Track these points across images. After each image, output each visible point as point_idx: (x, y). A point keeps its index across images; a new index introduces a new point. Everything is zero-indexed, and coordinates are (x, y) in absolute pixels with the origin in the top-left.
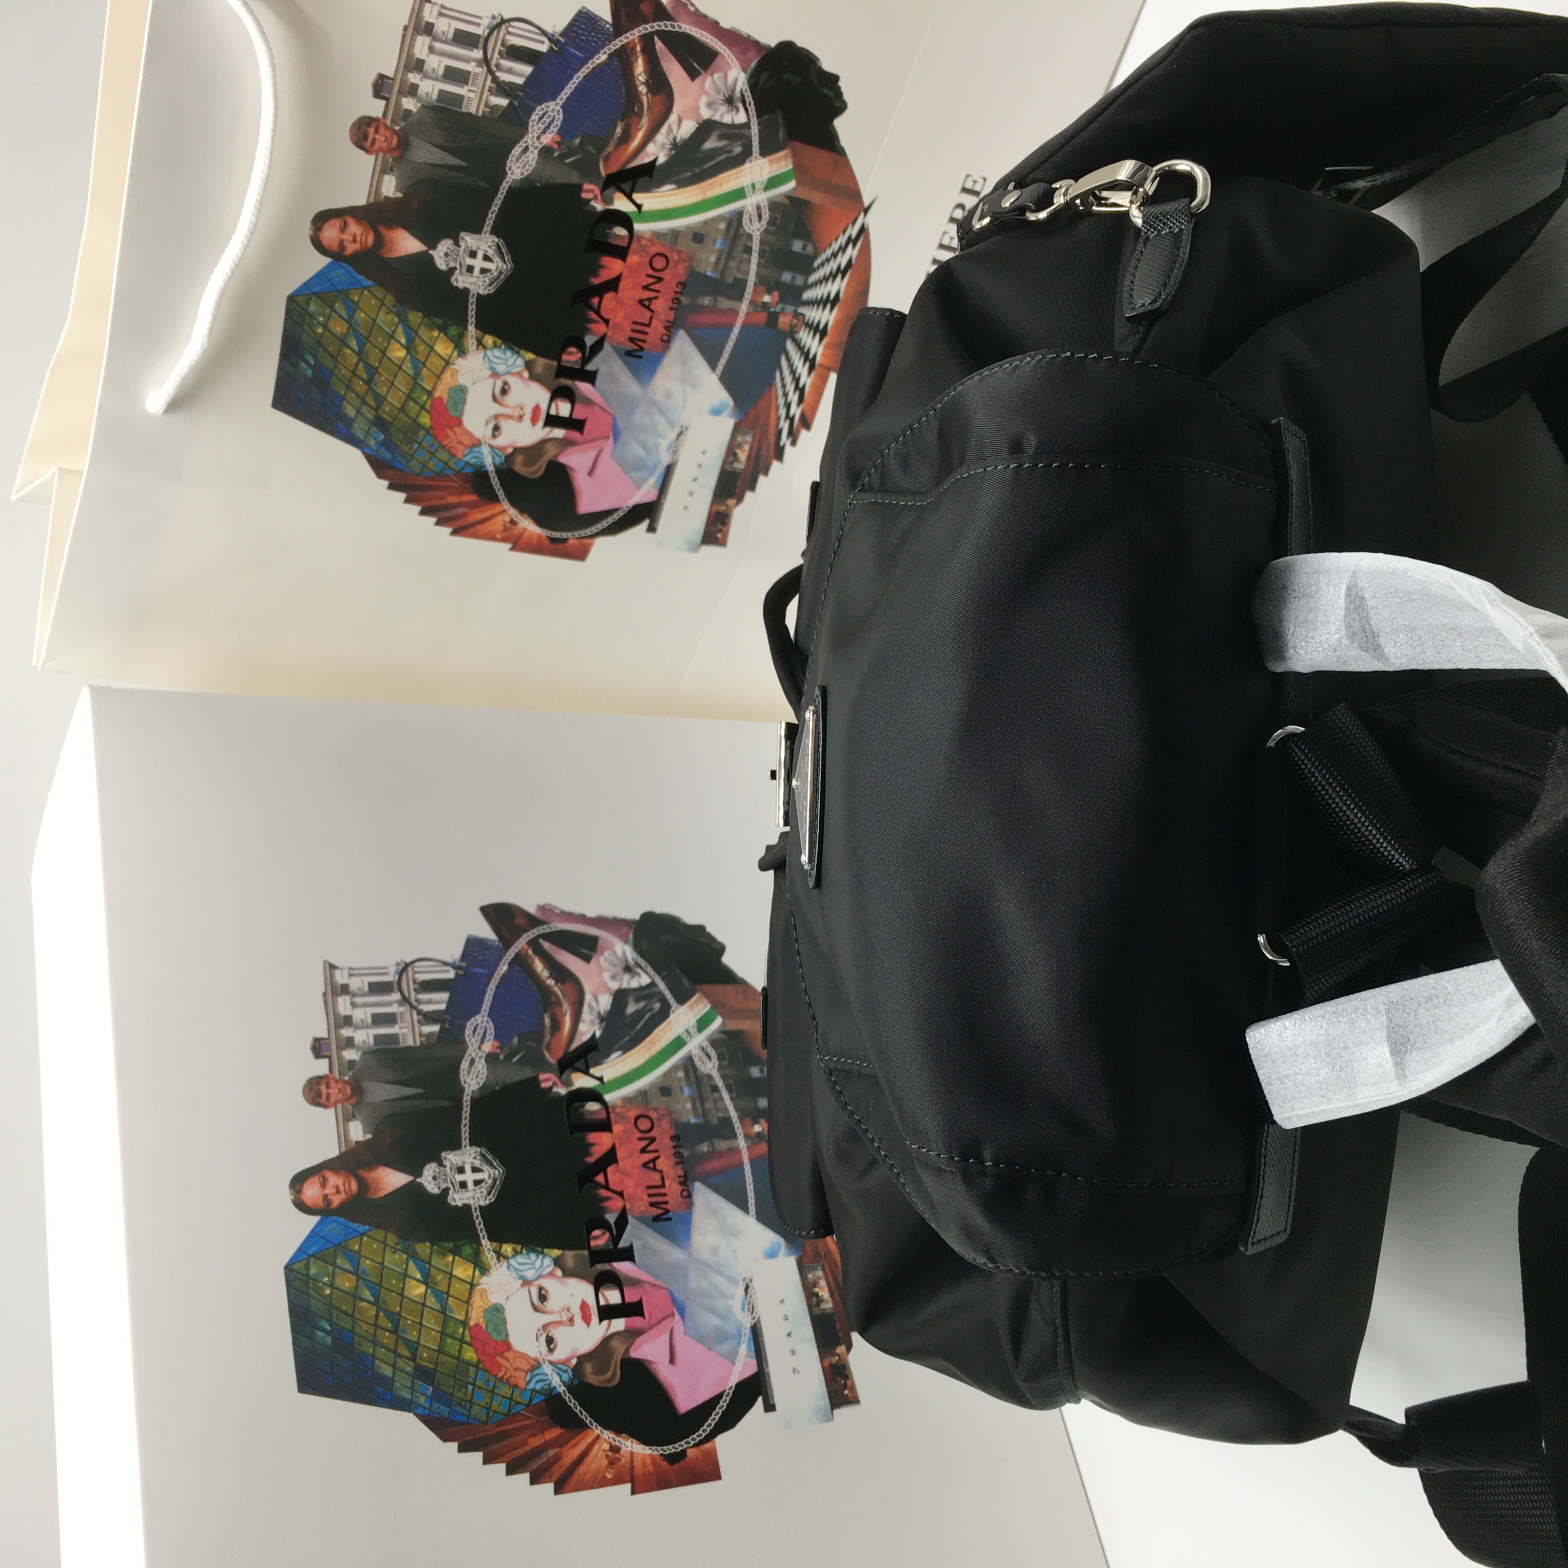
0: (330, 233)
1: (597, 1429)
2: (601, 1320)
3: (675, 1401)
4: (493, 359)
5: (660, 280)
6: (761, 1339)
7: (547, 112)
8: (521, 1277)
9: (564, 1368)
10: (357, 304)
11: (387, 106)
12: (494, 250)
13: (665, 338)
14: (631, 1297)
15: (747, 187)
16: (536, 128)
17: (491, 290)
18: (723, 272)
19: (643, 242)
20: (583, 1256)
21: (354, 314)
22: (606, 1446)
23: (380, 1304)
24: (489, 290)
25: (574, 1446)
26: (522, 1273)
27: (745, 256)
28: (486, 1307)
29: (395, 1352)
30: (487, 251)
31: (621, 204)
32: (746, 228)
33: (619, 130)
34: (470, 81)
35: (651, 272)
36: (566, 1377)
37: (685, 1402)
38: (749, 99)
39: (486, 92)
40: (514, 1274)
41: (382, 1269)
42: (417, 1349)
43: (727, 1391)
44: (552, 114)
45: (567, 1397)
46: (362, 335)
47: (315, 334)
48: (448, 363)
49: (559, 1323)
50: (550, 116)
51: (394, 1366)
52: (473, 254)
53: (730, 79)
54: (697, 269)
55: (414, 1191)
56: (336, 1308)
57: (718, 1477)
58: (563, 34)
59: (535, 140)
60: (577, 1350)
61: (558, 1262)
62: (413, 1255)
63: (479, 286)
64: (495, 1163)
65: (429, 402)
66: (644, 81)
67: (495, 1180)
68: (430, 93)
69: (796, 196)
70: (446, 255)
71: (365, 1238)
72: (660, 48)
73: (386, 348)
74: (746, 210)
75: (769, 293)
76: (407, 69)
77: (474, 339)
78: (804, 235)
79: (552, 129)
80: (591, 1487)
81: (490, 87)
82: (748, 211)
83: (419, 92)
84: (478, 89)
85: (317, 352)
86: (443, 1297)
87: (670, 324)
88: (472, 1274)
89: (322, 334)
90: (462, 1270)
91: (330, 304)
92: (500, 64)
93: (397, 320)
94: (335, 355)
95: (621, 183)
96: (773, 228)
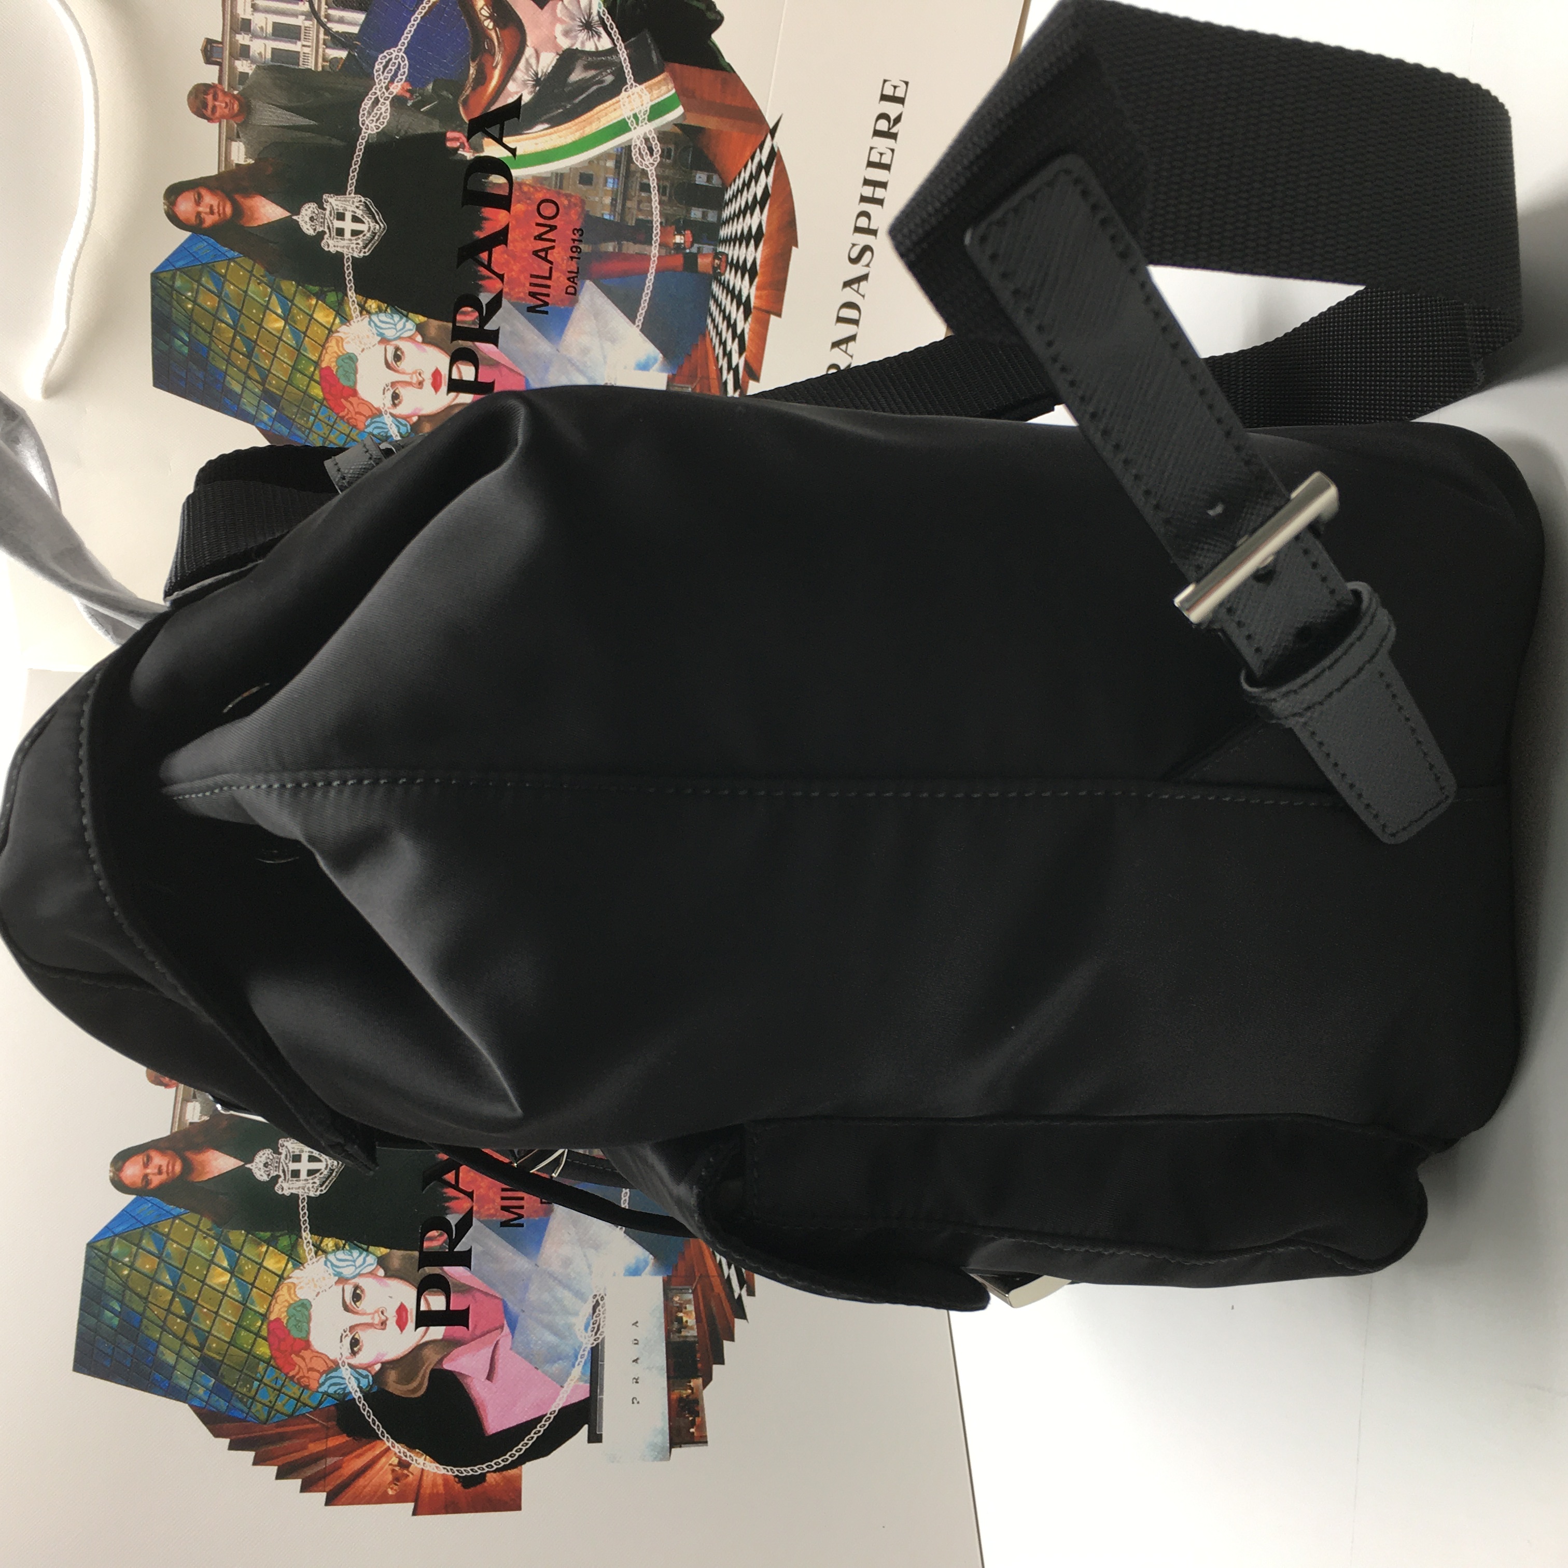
1: (388, 1441)
2: (417, 1326)
4: (379, 324)
6: (598, 1363)
7: (390, 59)
8: (338, 1274)
9: (365, 1373)
10: (224, 276)
11: (221, 71)
12: (362, 210)
13: (571, 290)
14: (457, 1304)
16: (382, 77)
18: (623, 214)
19: (525, 189)
20: (413, 1258)
21: (222, 288)
22: (395, 1461)
23: (178, 1290)
24: (365, 253)
25: (358, 1456)
27: (643, 194)
28: (292, 1302)
29: (182, 1339)
30: (355, 213)
31: (492, 150)
32: (638, 164)
33: (472, 71)
34: (302, 36)
35: (542, 221)
36: (364, 1383)
37: (495, 1422)
38: (609, 22)
39: (322, 46)
41: (188, 1253)
42: (207, 1338)
44: (397, 61)
45: (362, 1403)
46: (234, 307)
47: (185, 309)
50: (395, 63)
51: (178, 1354)
52: (341, 217)
54: (591, 213)
56: (131, 1290)
57: (518, 1507)
59: (384, 90)
60: (383, 1355)
62: (224, 1242)
63: (352, 248)
66: (488, 15)
68: (263, 53)
69: (686, 123)
70: (312, 219)
71: (177, 1221)
73: (263, 319)
74: (633, 144)
75: (680, 233)
76: (234, 30)
77: (356, 305)
78: (709, 166)
79: (400, 77)
80: (369, 1502)
81: (324, 40)
82: (636, 145)
83: (251, 53)
84: (312, 42)
85: (190, 328)
86: (247, 1287)
87: (574, 275)
88: (283, 1266)
89: (193, 310)
90: (274, 1262)
91: (196, 278)
92: (329, 14)
93: (269, 290)
94: (209, 330)
95: (488, 128)
96: (668, 161)
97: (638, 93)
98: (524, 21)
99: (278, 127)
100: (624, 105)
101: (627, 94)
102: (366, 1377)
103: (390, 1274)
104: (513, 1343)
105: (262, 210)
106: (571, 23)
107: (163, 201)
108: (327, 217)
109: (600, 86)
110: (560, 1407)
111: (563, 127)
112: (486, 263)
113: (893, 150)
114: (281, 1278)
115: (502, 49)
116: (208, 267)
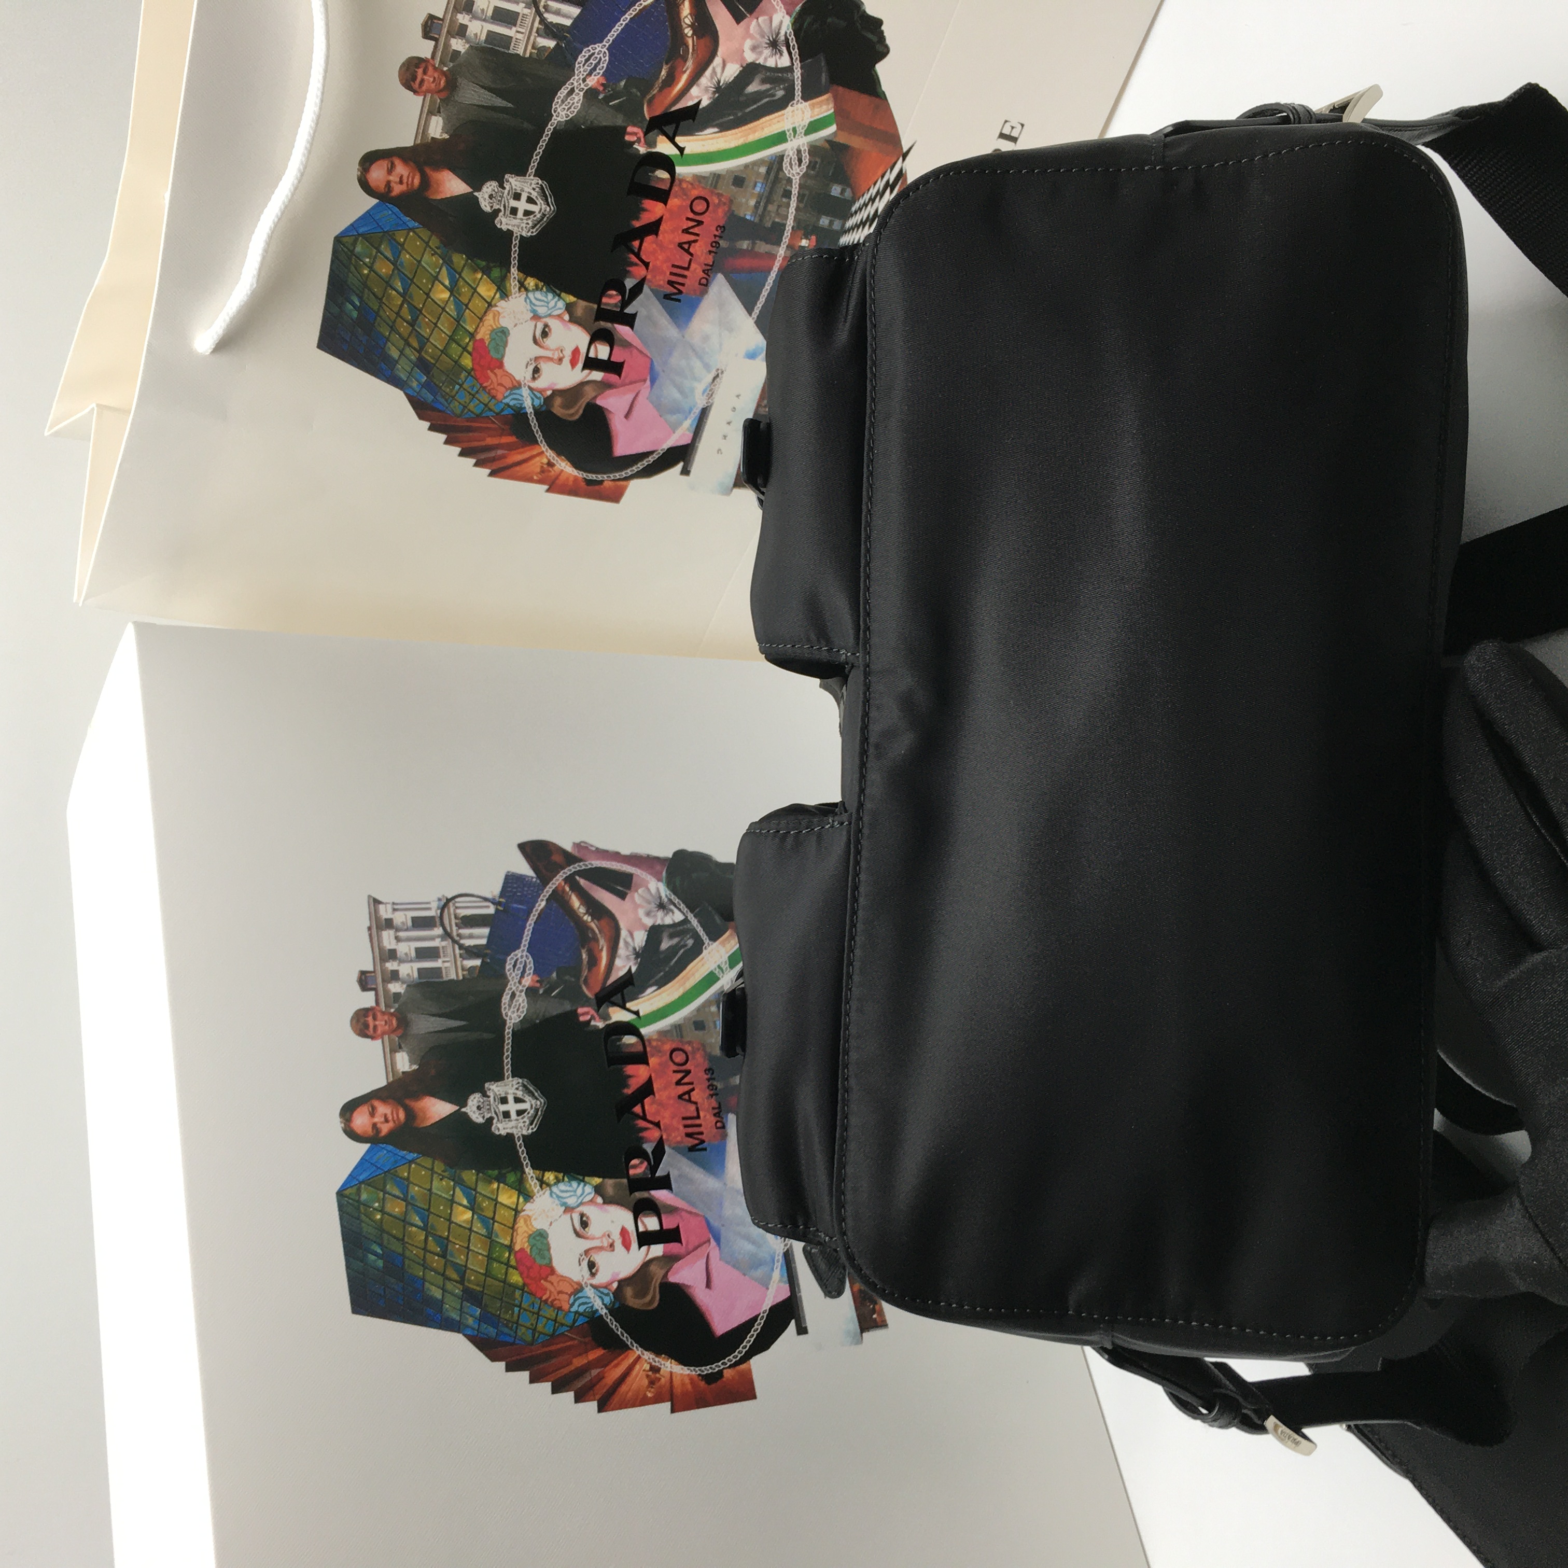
2: (640, 1246)
3: (712, 1324)
4: (534, 301)
5: (700, 223)
6: (793, 1265)
7: (593, 54)
9: (606, 1291)
10: (402, 245)
11: (436, 47)
12: (538, 192)
13: (704, 281)
14: (669, 1224)
15: (788, 131)
16: (582, 70)
17: (534, 232)
18: (762, 217)
19: (684, 185)
21: (399, 257)
22: (647, 1367)
23: (429, 1230)
24: (532, 232)
25: (617, 1366)
26: (565, 1200)
27: (784, 200)
29: (443, 1275)
30: (531, 194)
31: (664, 147)
32: (786, 172)
33: (663, 73)
34: (519, 22)
35: (691, 215)
36: (607, 1300)
37: (721, 1325)
38: (793, 42)
40: (557, 1202)
41: (431, 1195)
42: (465, 1272)
43: (761, 1315)
44: (599, 56)
45: (609, 1319)
46: (406, 276)
47: (361, 275)
48: (490, 305)
49: (601, 1248)
50: (596, 58)
51: (444, 1290)
52: (517, 197)
53: (775, 23)
54: (736, 213)
55: (459, 1120)
56: (388, 1233)
57: (754, 1397)
59: (581, 82)
60: (618, 1274)
61: (598, 1190)
62: (459, 1182)
63: (522, 228)
64: (536, 1094)
66: (690, 23)
67: (537, 1110)
68: (479, 34)
69: (837, 140)
70: (491, 197)
71: (413, 1166)
73: (431, 289)
74: (786, 154)
75: (806, 238)
76: (457, 10)
77: (516, 282)
78: (842, 180)
79: (598, 71)
80: (633, 1406)
81: (538, 29)
82: (788, 155)
83: (468, 33)
84: (526, 30)
85: (363, 293)
86: (489, 1223)
87: (709, 268)
88: (516, 1201)
89: (368, 275)
90: (507, 1197)
91: (376, 246)
92: (548, 5)
93: (441, 261)
94: (380, 296)
95: (665, 126)
96: (812, 172)
98: (720, 33)
104: (721, 1254)
105: (448, 185)
106: (761, 40)
107: (358, 167)
110: (769, 1306)
111: (730, 132)
115: (695, 55)
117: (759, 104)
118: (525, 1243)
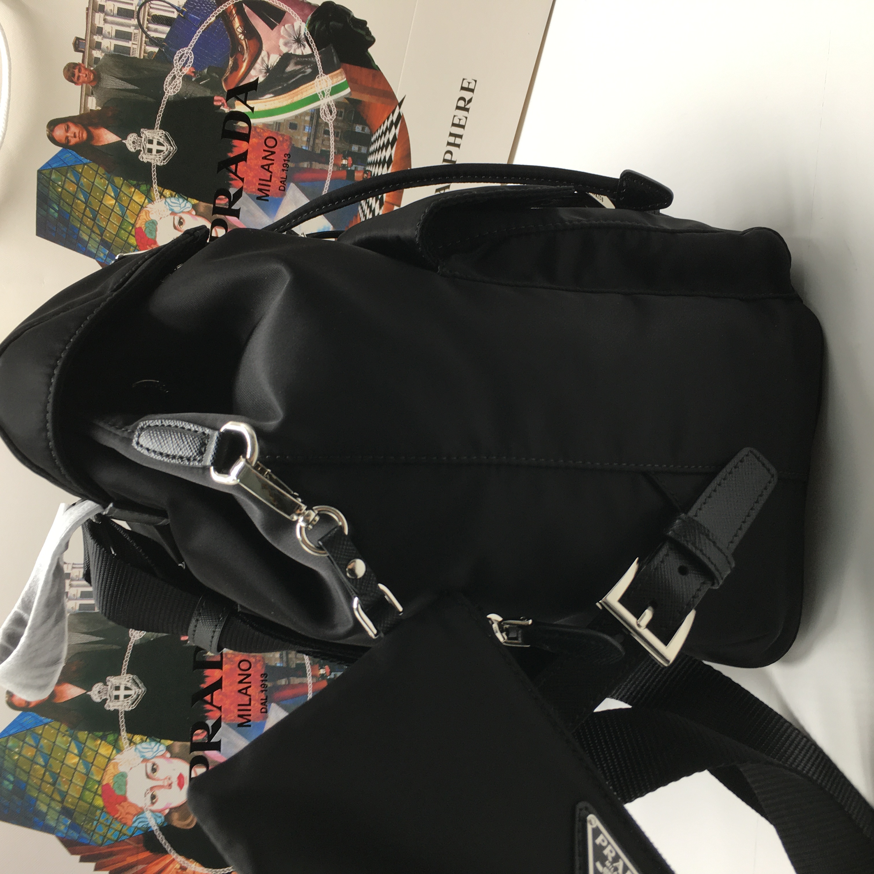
0: (59, 133)
4: (171, 204)
7: (183, 54)
9: (160, 815)
10: (81, 173)
11: (84, 56)
12: (164, 139)
13: (282, 188)
15: (319, 93)
16: (178, 64)
18: (313, 147)
19: (258, 130)
20: (186, 746)
21: (79, 180)
22: (178, 866)
23: (48, 768)
25: (157, 864)
26: (144, 754)
27: (325, 136)
29: (50, 797)
30: (159, 140)
31: (240, 107)
32: (323, 119)
34: (133, 38)
35: (267, 149)
36: (159, 821)
38: (310, 39)
39: (144, 44)
41: (54, 746)
42: (66, 796)
46: (86, 191)
47: (57, 192)
48: (142, 207)
49: (162, 787)
50: (186, 56)
51: (49, 805)
53: (296, 28)
54: (295, 146)
56: (20, 768)
58: (185, 6)
59: (179, 71)
60: (171, 804)
62: (75, 738)
63: (157, 160)
65: (133, 230)
66: (241, 32)
68: (109, 47)
69: (352, 97)
70: (134, 142)
71: (47, 726)
72: (247, 11)
73: (103, 199)
74: (321, 108)
75: (345, 159)
76: (93, 33)
77: (158, 193)
78: (363, 122)
79: (188, 64)
81: (145, 41)
82: (322, 109)
83: (102, 47)
84: (138, 42)
85: (59, 202)
86: (89, 766)
87: (285, 180)
88: (110, 752)
89: (61, 192)
90: (105, 750)
91: (64, 174)
92: (149, 27)
93: (107, 182)
94: (71, 204)
95: (238, 95)
96: (340, 118)
97: (325, 79)
98: (261, 36)
99: (116, 89)
100: (317, 86)
101: (319, 79)
102: (160, 817)
103: (174, 756)
105: (105, 137)
106: (288, 38)
107: (46, 129)
108: (142, 141)
109: (304, 74)
111: (281, 96)
112: (234, 171)
113: (466, 118)
114: (109, 759)
116: (72, 168)
117: (296, 78)
118: (111, 780)
